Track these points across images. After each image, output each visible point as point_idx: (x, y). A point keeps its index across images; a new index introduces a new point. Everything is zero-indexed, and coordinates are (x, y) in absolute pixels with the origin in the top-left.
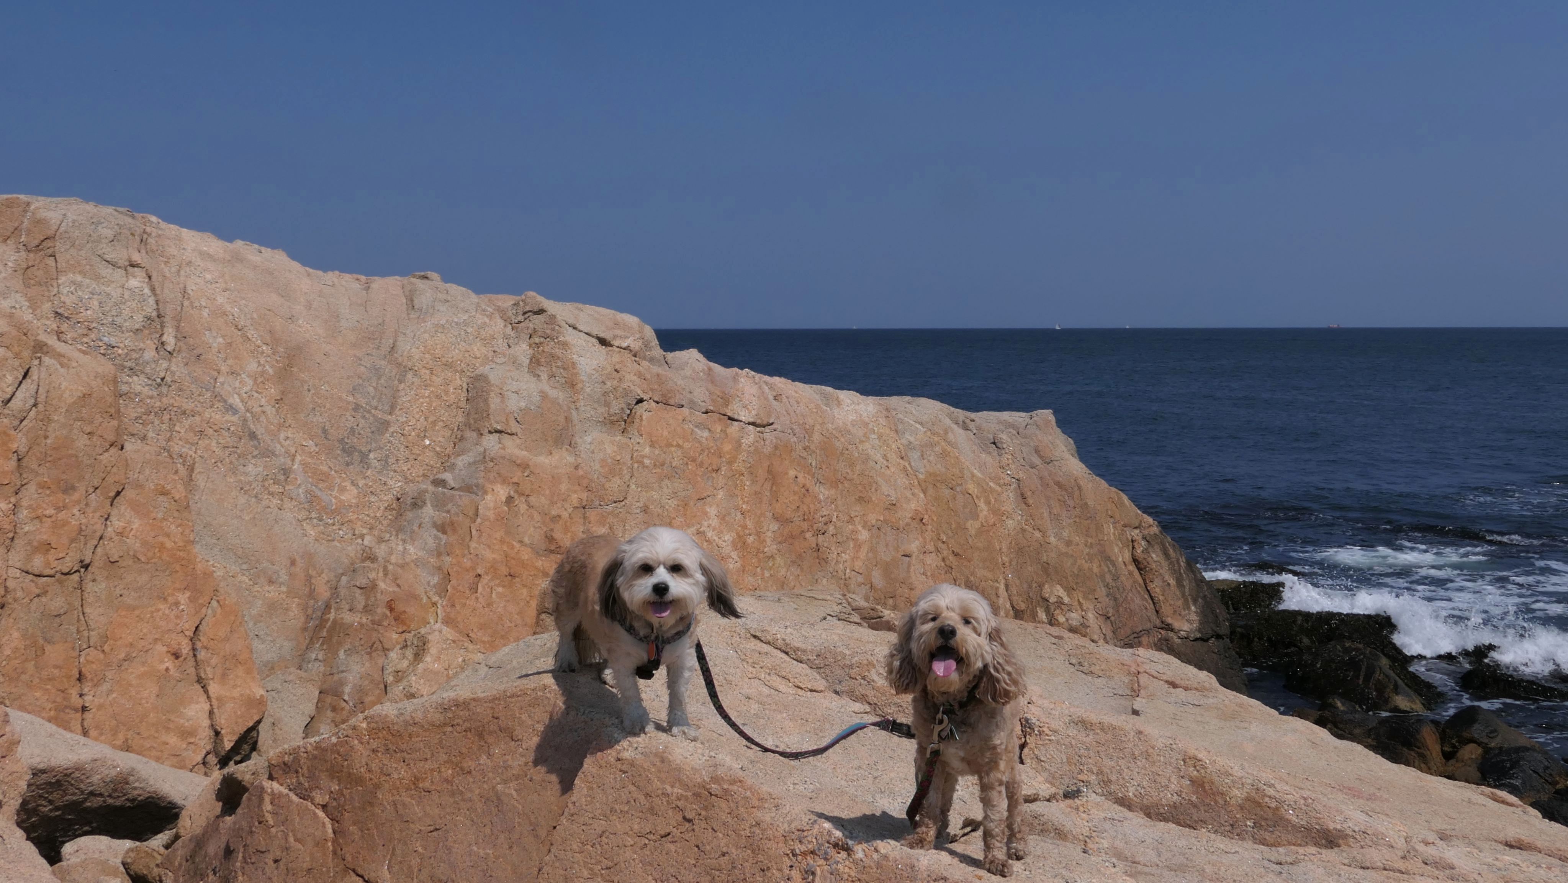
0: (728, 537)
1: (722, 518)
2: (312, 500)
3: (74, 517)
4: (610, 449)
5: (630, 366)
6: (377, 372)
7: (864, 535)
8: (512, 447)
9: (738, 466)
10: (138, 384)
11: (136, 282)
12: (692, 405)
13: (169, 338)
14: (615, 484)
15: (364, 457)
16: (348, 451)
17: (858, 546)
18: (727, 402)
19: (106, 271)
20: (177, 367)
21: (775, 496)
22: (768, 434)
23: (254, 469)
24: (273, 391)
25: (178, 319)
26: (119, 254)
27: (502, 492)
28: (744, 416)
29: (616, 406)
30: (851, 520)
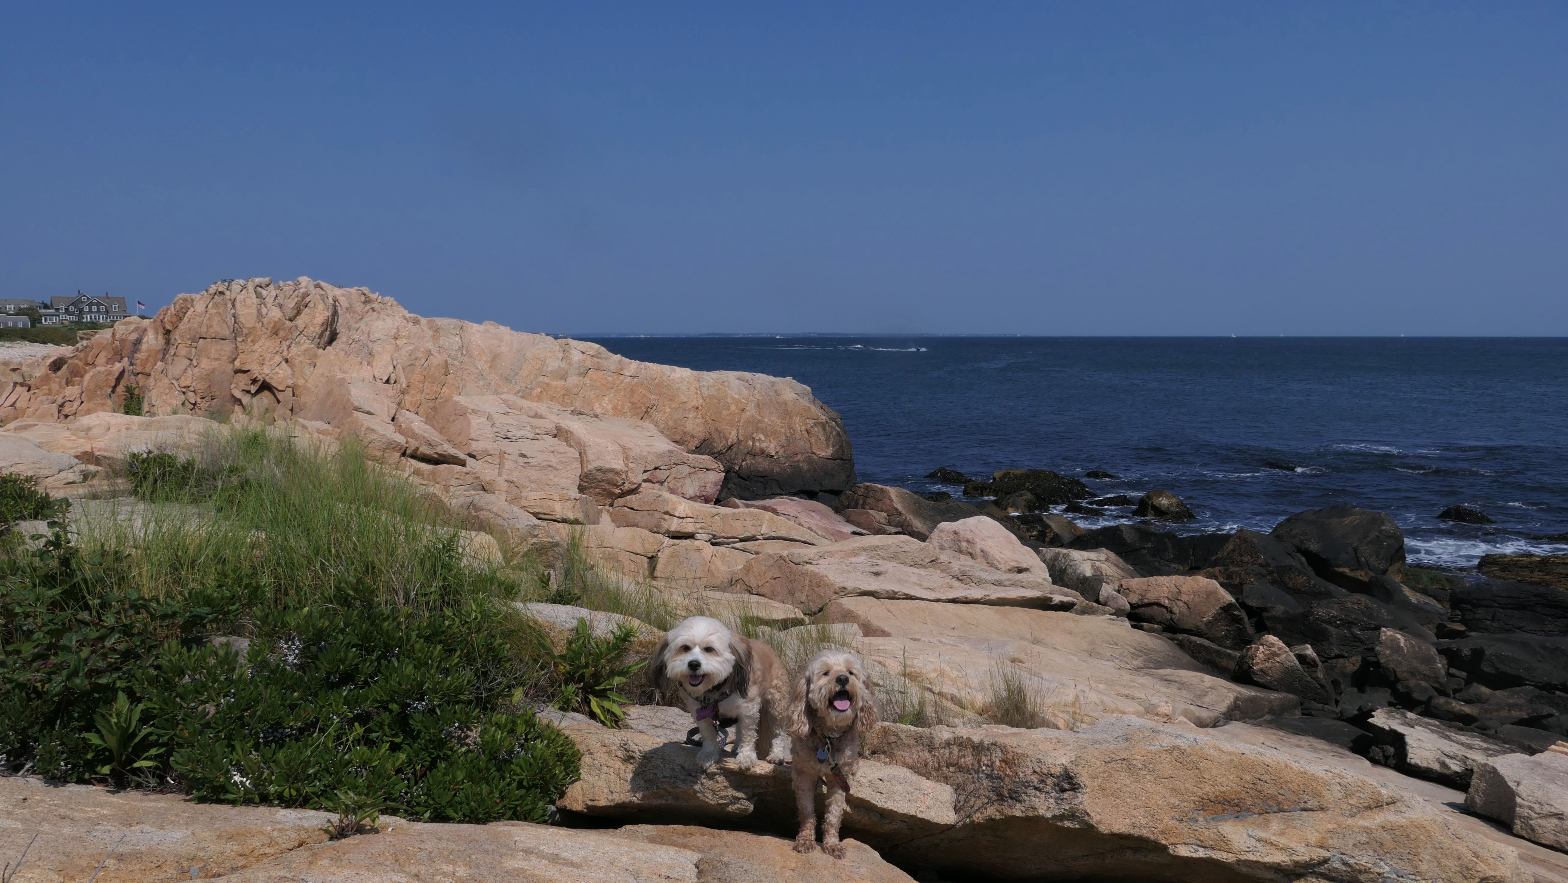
0: (610, 406)
1: (609, 401)
2: (495, 390)
3: (435, 389)
4: (576, 381)
5: (589, 359)
6: (519, 360)
7: (668, 410)
8: (546, 380)
9: (621, 387)
10: (456, 363)
11: (457, 339)
12: (609, 371)
13: (464, 352)
14: (576, 390)
15: (510, 381)
16: (507, 379)
17: (665, 413)
18: (622, 369)
19: (451, 336)
20: (465, 358)
21: (632, 396)
22: (636, 380)
23: (481, 383)
24: (489, 365)
25: (467, 347)
26: (454, 332)
27: (539, 390)
28: (627, 374)
29: (582, 370)
30: (664, 405)
